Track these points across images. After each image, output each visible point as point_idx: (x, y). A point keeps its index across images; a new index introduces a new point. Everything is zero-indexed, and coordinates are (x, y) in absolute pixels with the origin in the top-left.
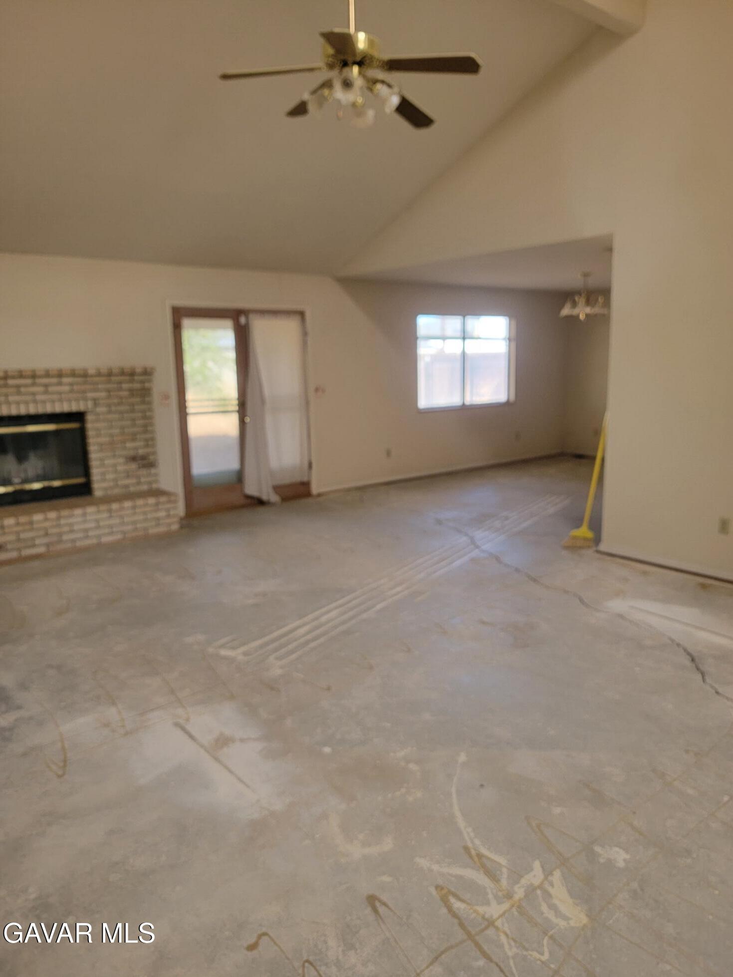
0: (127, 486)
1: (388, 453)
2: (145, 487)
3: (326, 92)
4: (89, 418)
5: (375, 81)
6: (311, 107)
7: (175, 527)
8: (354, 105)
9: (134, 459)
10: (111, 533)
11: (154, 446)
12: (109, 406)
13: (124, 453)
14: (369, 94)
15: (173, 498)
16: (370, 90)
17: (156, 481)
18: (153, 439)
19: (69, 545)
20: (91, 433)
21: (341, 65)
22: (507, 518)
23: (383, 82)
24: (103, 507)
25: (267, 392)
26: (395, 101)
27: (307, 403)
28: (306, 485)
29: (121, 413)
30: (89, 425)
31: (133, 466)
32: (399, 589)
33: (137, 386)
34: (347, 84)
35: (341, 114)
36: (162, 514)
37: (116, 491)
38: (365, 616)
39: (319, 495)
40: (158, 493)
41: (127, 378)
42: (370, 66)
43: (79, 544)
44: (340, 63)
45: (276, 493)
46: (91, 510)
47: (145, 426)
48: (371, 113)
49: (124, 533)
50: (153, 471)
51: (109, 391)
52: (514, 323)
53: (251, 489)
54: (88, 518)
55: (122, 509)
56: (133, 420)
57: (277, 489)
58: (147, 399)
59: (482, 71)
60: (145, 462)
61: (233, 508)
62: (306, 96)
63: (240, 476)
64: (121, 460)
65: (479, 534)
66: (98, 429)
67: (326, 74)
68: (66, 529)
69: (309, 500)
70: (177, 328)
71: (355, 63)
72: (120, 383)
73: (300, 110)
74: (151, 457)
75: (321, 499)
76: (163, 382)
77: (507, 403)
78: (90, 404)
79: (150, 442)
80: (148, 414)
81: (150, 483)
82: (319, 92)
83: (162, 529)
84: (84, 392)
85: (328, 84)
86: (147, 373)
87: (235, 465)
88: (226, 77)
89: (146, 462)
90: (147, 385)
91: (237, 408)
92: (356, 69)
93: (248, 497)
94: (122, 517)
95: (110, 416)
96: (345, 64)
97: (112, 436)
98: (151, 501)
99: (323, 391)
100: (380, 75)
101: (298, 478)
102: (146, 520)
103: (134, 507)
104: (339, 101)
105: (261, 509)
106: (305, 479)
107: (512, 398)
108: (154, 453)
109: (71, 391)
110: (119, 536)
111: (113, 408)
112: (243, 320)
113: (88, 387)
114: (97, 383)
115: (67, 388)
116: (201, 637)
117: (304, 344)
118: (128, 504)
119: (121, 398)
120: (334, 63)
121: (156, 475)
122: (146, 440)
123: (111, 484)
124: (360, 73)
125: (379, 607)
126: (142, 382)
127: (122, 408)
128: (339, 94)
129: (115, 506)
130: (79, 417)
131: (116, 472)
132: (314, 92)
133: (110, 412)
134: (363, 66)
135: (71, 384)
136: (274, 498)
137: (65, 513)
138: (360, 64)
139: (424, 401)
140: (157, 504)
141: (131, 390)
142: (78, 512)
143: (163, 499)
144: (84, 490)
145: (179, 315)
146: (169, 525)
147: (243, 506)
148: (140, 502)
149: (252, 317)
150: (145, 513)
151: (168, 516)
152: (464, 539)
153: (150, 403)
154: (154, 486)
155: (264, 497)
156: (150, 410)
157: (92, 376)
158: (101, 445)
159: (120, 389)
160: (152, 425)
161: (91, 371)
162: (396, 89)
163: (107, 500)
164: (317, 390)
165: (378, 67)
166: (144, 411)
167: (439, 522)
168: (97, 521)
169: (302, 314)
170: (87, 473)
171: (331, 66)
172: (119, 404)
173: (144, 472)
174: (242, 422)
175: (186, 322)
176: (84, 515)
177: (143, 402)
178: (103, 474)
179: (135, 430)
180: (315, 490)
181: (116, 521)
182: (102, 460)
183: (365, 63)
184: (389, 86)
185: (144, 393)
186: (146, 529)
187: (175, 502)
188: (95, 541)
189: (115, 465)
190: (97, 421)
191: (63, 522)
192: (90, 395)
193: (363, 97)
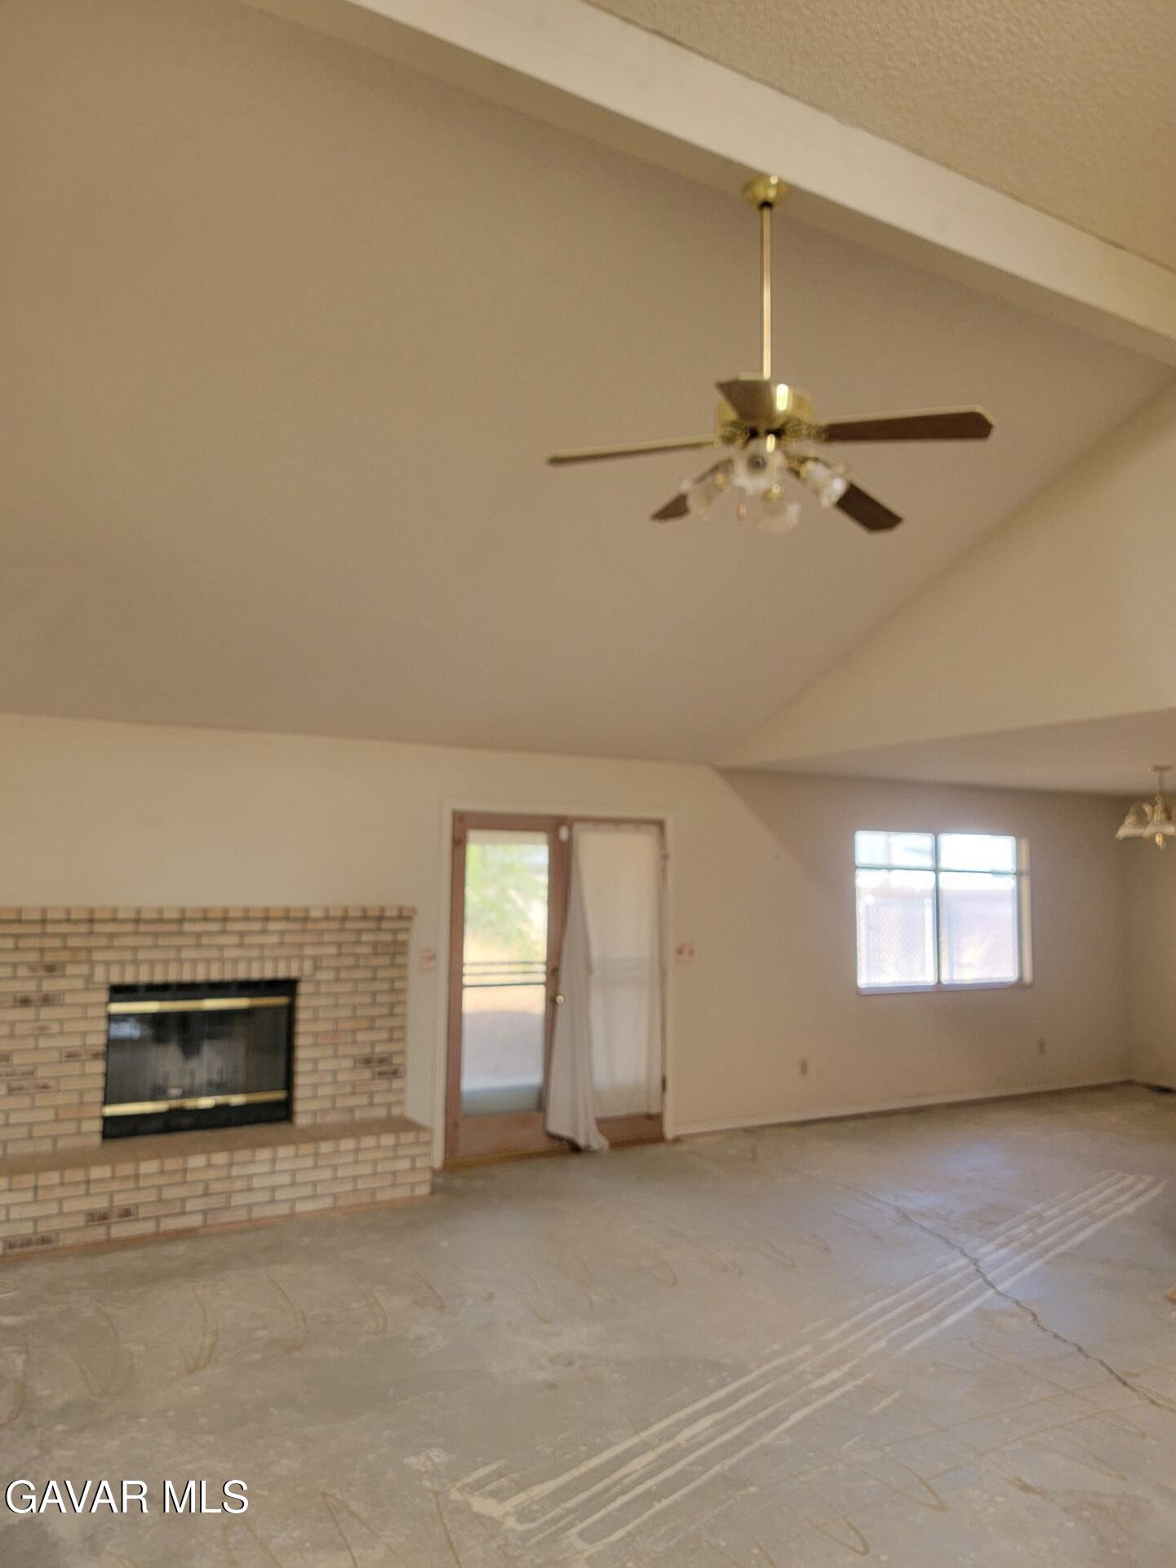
0: (351, 1110)
1: (804, 1068)
2: (381, 1113)
3: (720, 478)
4: (303, 988)
5: (803, 460)
6: (692, 503)
7: (424, 1190)
8: (765, 496)
9: (368, 1062)
10: (314, 1197)
11: (403, 1040)
12: (337, 969)
13: (356, 1051)
14: (792, 480)
15: (424, 1137)
16: (797, 474)
17: (400, 1103)
18: (402, 1028)
19: (242, 1215)
20: (302, 1015)
21: (747, 437)
22: (1040, 1218)
23: (816, 460)
24: (307, 1149)
25: (596, 952)
26: (838, 487)
27: (663, 973)
28: (656, 1119)
29: (356, 982)
30: (301, 1002)
31: (367, 1074)
32: (834, 1375)
33: (386, 937)
34: (757, 464)
35: (743, 511)
36: (404, 1165)
37: (332, 1118)
38: (766, 1439)
39: (677, 1140)
40: (403, 1125)
41: (372, 925)
42: (797, 434)
43: (257, 1213)
44: (746, 433)
45: (601, 1132)
46: (284, 1152)
47: (392, 1005)
48: (793, 510)
49: (335, 1196)
50: (396, 1084)
51: (339, 945)
52: (1025, 844)
53: (559, 1123)
54: (279, 1166)
55: (337, 1152)
56: (374, 994)
57: (603, 1124)
58: (399, 960)
59: (995, 434)
60: (384, 1068)
61: (524, 1156)
62: (686, 486)
63: (541, 1099)
64: (348, 1063)
65: (989, 1253)
66: (316, 1009)
67: (723, 452)
68: (239, 1184)
69: (660, 1149)
70: (459, 844)
71: (769, 432)
72: (359, 932)
73: (675, 509)
74: (396, 1060)
75: (682, 1148)
76: (427, 933)
77: (1019, 985)
78: (308, 966)
79: (397, 1034)
80: (398, 985)
81: (389, 1106)
82: (709, 479)
83: (401, 1193)
84: (301, 945)
85: (725, 466)
86: (404, 916)
87: (535, 1079)
88: (556, 461)
89: (386, 1068)
90: (401, 937)
91: (542, 978)
92: (771, 442)
93: (552, 1137)
94: (335, 1168)
95: (336, 988)
96: (754, 434)
97: (336, 1021)
98: (388, 1140)
99: (691, 953)
100: (811, 448)
101: (641, 1107)
102: (374, 1174)
103: (357, 1151)
104: (742, 490)
105: (574, 1162)
106: (654, 1110)
107: (1028, 976)
108: (402, 1053)
109: (281, 944)
110: (327, 1203)
111: (343, 975)
112: (564, 833)
113: (307, 938)
114: (321, 932)
115: (275, 939)
116: (439, 1457)
117: (663, 871)
118: (348, 1144)
119: (357, 956)
120: (735, 434)
121: (402, 1090)
122: (392, 1030)
123: (328, 1105)
124: (778, 446)
125: (795, 1417)
126: (395, 932)
127: (357, 974)
128: (742, 478)
129: (325, 1147)
130: (287, 987)
131: (335, 1082)
132: (701, 479)
133: (337, 980)
134: (783, 437)
135: (282, 933)
136: (598, 1142)
137: (242, 1155)
138: (779, 433)
139: (866, 979)
140: (396, 1146)
141: (375, 944)
142: (264, 1154)
143: (407, 1138)
144: (282, 1112)
145: (463, 826)
146: (413, 1186)
147: (542, 1154)
148: (368, 1142)
149: (577, 827)
150: (375, 1162)
151: (413, 1169)
152: (958, 1263)
153: (403, 967)
154: (396, 1111)
155: (581, 1141)
156: (403, 978)
157: (316, 920)
158: (316, 1035)
159: (358, 942)
160: (403, 1003)
161: (316, 913)
162: (840, 469)
163: (316, 1135)
164: (680, 951)
165: (809, 436)
166: (392, 981)
167: (905, 1217)
168: (294, 1172)
169: (660, 825)
170: (289, 1084)
171: (728, 440)
172: (356, 967)
173: (382, 1084)
174: (552, 1002)
175: (473, 835)
176: (274, 1160)
177: (393, 965)
178: (315, 1087)
179: (376, 1011)
180: (670, 1131)
181: (327, 1174)
182: (315, 1061)
183: (787, 432)
184: (827, 465)
185: (396, 950)
186: (373, 1191)
187: (429, 1143)
188: (283, 1209)
189: (334, 1073)
190: (317, 994)
191: (235, 1171)
192: (309, 951)
193: (781, 486)
